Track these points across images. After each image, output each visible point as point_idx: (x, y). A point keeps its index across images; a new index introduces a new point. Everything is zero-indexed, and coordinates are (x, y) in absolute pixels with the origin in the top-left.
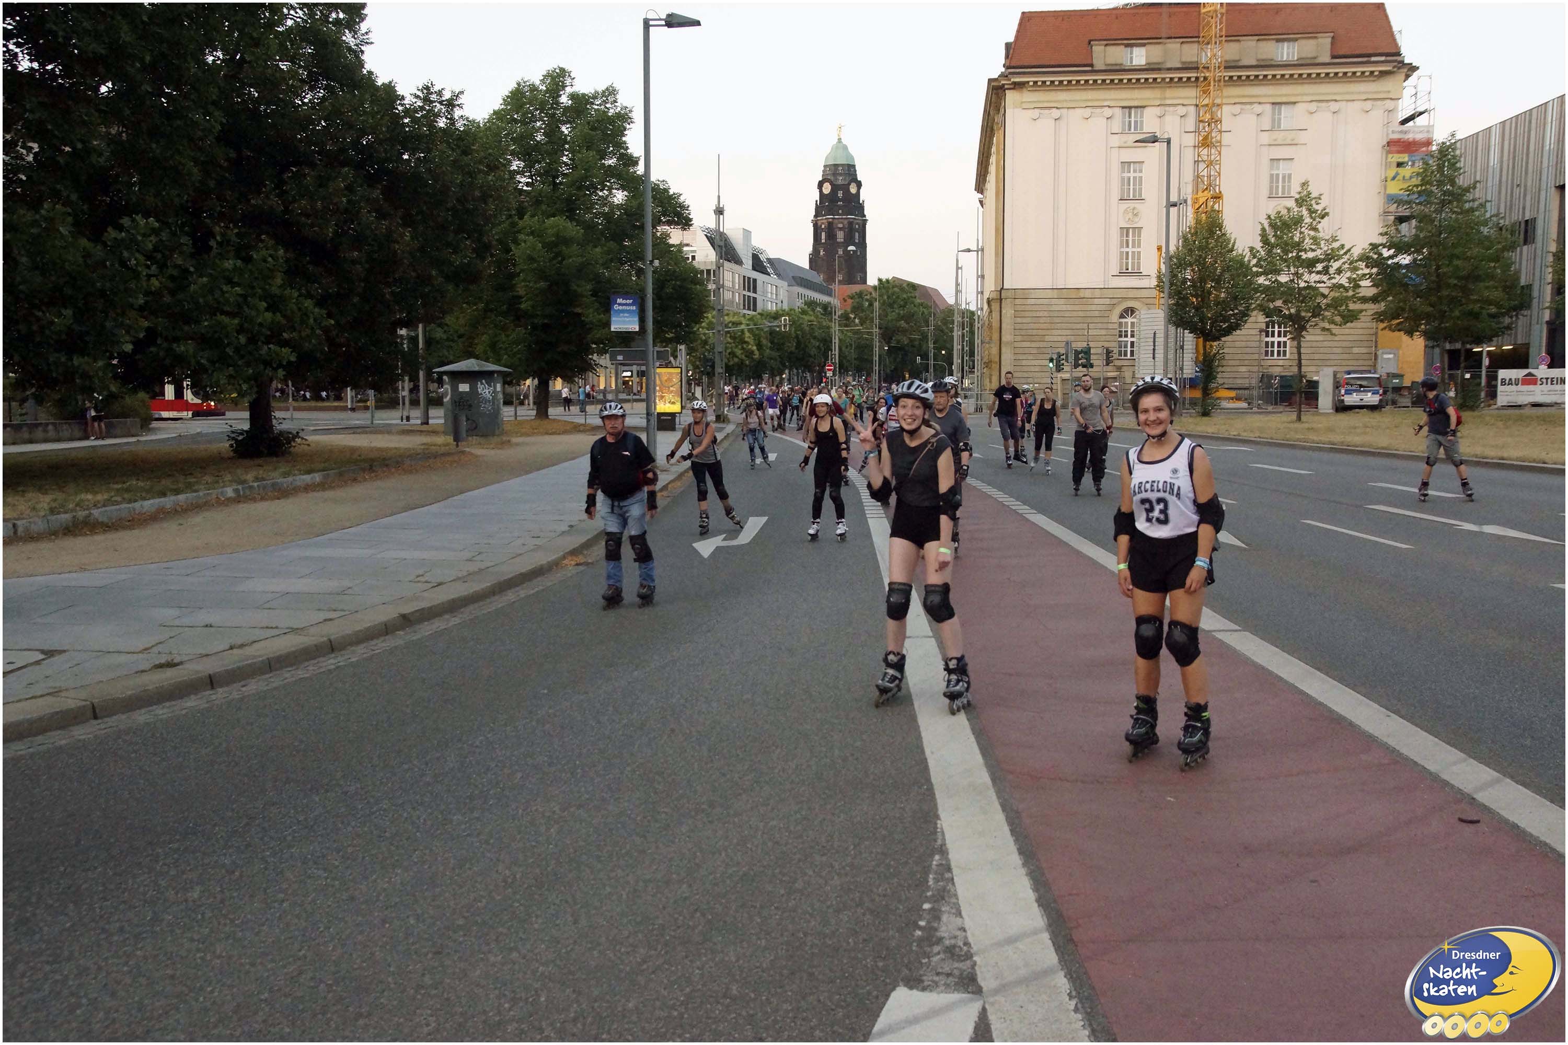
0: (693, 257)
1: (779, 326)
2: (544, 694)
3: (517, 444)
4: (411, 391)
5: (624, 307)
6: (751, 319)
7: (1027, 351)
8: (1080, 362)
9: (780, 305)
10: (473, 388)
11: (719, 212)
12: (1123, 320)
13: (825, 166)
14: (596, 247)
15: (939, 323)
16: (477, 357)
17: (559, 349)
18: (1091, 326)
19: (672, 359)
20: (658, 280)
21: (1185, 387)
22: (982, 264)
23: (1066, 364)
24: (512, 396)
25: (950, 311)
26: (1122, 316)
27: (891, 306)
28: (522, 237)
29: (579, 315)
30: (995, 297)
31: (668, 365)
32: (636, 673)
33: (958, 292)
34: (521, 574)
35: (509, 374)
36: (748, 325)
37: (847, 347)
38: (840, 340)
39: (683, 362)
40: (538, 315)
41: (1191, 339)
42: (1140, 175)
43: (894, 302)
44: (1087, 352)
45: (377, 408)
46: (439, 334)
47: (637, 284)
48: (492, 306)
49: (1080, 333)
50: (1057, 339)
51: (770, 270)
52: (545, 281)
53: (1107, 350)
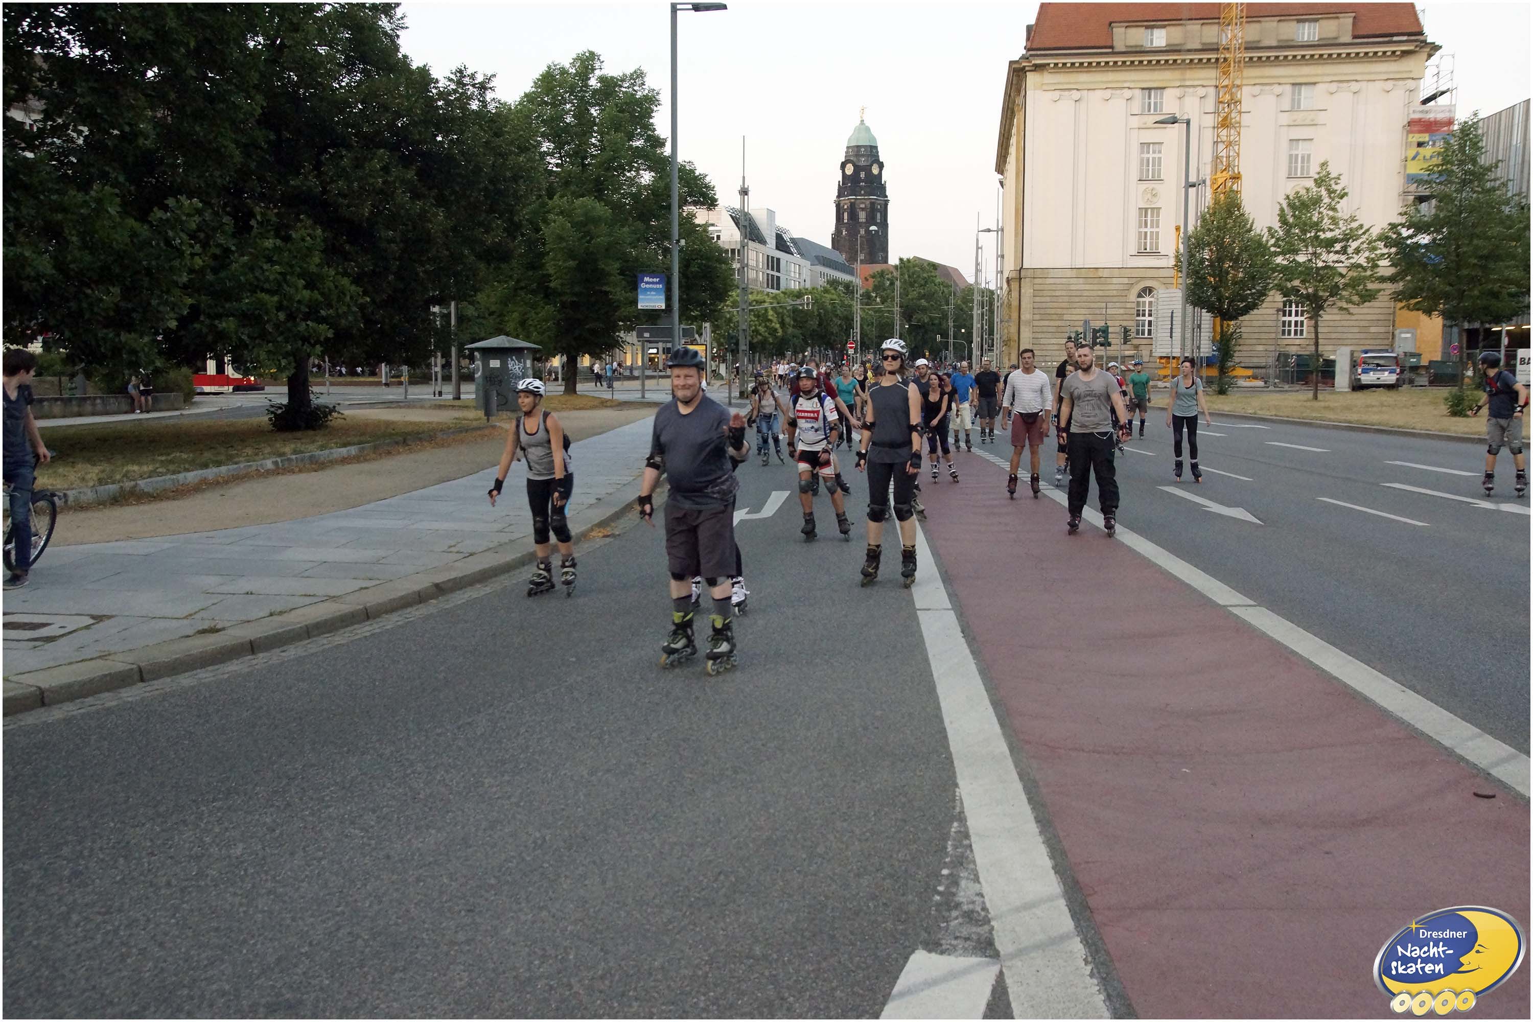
0: (718, 237)
1: (802, 305)
2: (573, 662)
4: (443, 367)
5: (651, 286)
6: (775, 297)
7: (1045, 329)
8: (1098, 341)
9: (802, 283)
10: (504, 364)
11: (744, 192)
12: (1141, 300)
13: (848, 148)
14: (623, 226)
15: (959, 302)
16: (507, 334)
17: (587, 327)
18: (1109, 305)
19: (697, 336)
20: (684, 259)
21: (1202, 365)
22: (1002, 243)
25: (969, 291)
26: (1140, 296)
27: (912, 285)
28: (551, 216)
29: (607, 293)
30: (1014, 276)
33: (978, 271)
35: (539, 351)
36: (771, 303)
37: (868, 325)
38: (862, 319)
39: (708, 339)
40: (565, 294)
41: (1208, 318)
42: (1160, 155)
44: (1105, 331)
45: (411, 383)
46: (471, 311)
47: (663, 263)
48: (523, 284)
49: (1098, 312)
50: (1074, 318)
51: (793, 250)
52: (574, 260)
53: (1125, 328)
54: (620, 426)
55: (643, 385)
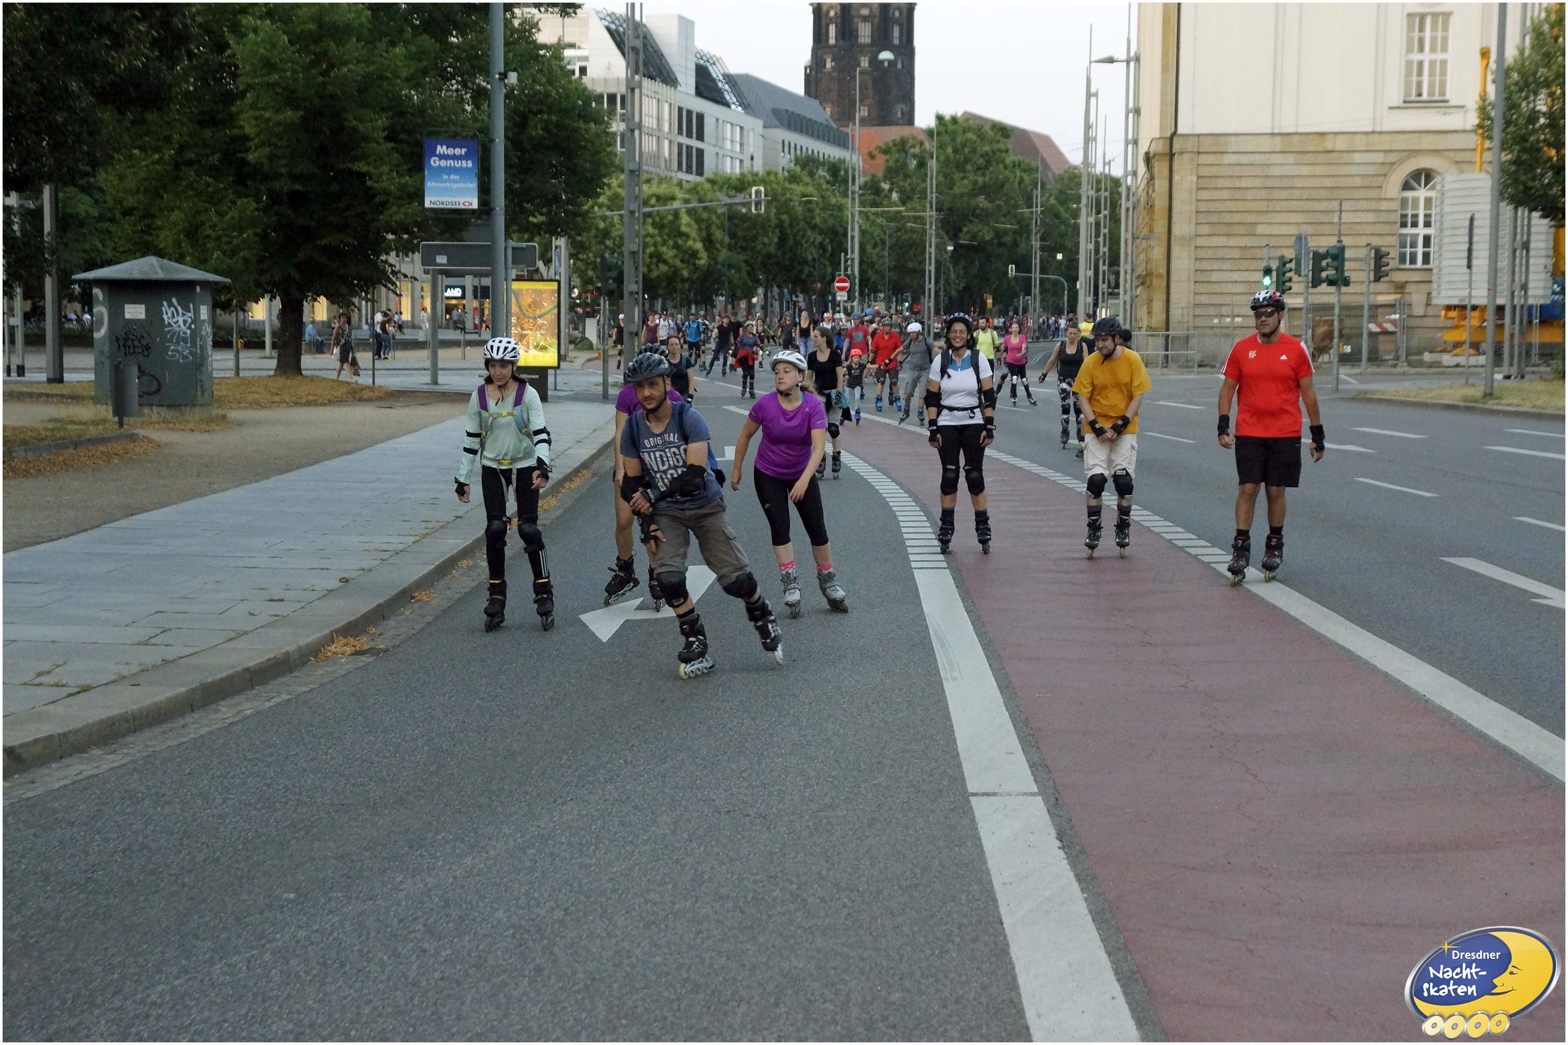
0: (583, 70)
1: (744, 205)
2: (289, 901)
3: (240, 424)
5: (450, 163)
6: (694, 190)
7: (1220, 253)
8: (1324, 275)
9: (747, 163)
10: (154, 315)
12: (1410, 194)
15: (1052, 201)
16: (160, 254)
17: (324, 242)
18: (1346, 206)
19: (540, 264)
20: (515, 111)
21: (1530, 322)
22: (1135, 87)
23: (1295, 278)
24: (229, 331)
25: (1072, 178)
26: (1406, 186)
27: (960, 167)
29: (362, 176)
30: (1159, 149)
31: (533, 276)
32: (468, 861)
33: (1088, 140)
34: (247, 670)
35: (226, 288)
36: (687, 201)
37: (875, 246)
38: (863, 233)
39: (562, 270)
40: (278, 176)
41: (1544, 230)
43: (967, 161)
44: (1337, 256)
46: (84, 206)
47: (475, 119)
48: (190, 155)
49: (1324, 218)
50: (1276, 230)
51: (729, 97)
52: (296, 108)
53: (1377, 251)
54: (388, 438)
55: (435, 358)
